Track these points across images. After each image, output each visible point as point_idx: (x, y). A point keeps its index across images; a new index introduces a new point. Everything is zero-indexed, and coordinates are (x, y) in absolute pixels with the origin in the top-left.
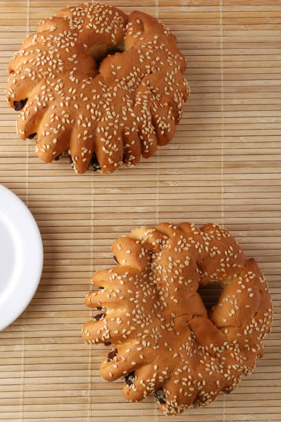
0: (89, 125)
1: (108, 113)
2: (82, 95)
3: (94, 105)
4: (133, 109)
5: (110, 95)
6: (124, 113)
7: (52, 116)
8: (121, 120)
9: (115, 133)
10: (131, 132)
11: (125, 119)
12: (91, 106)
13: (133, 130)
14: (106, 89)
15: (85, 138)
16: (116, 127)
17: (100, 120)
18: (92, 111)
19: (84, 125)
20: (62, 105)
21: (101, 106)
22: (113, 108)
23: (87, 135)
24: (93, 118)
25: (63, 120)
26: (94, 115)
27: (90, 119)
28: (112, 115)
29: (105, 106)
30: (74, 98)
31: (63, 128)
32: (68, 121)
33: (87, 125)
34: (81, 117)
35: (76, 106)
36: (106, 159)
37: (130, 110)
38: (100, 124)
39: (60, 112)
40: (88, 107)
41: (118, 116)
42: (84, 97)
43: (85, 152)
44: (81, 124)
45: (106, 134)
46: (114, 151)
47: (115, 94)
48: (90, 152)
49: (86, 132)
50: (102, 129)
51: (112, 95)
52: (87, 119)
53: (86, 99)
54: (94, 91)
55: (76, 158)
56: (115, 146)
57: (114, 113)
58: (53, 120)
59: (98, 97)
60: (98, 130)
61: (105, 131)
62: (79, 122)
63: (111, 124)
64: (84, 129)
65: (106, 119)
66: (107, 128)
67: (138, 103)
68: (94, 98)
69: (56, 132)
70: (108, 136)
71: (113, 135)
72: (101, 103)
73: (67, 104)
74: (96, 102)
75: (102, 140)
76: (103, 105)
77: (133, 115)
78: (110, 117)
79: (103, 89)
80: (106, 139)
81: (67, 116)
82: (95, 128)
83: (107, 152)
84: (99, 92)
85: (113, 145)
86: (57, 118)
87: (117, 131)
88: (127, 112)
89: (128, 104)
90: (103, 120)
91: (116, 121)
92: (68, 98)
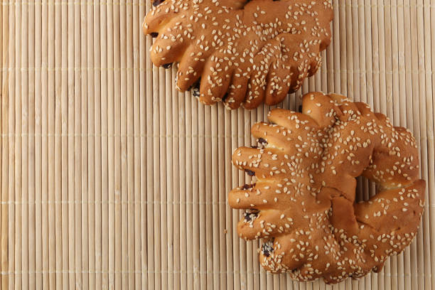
0: (207, 49)
1: (229, 47)
2: (214, 19)
3: (220, 33)
4: (254, 56)
5: (240, 32)
6: (244, 55)
7: (177, 24)
8: (237, 60)
9: (226, 68)
10: (241, 75)
11: (242, 60)
12: (217, 32)
13: (245, 74)
14: (240, 25)
15: (196, 59)
16: (230, 63)
17: (219, 49)
18: (216, 37)
19: (202, 47)
20: (191, 18)
21: (226, 37)
22: (236, 45)
23: (200, 57)
24: (214, 44)
25: (185, 33)
26: (216, 43)
27: (210, 44)
28: (232, 51)
29: (229, 39)
30: (206, 17)
31: (182, 39)
32: (189, 36)
33: (204, 48)
34: (202, 38)
35: (203, 26)
36: (206, 89)
37: (252, 55)
38: (216, 53)
39: (187, 23)
40: (214, 32)
41: (237, 54)
42: (215, 21)
43: (190, 72)
44: (200, 44)
45: (218, 65)
46: (217, 85)
47: (245, 34)
48: (195, 74)
49: (200, 54)
50: (216, 59)
51: (242, 33)
52: (207, 43)
53: (216, 24)
54: (227, 21)
55: (180, 74)
56: (220, 80)
57: (234, 50)
58: (176, 28)
59: (228, 28)
60: (212, 58)
61: (218, 61)
62: (199, 41)
63: (226, 58)
64: (199, 50)
65: (225, 52)
66: (221, 60)
67: (262, 52)
68: (224, 27)
69: (173, 40)
70: (219, 68)
71: (223, 70)
72: (228, 34)
73: (196, 19)
74: (224, 32)
75: (212, 69)
76: (228, 37)
77: (251, 61)
78: (229, 52)
79: (237, 24)
80: (215, 70)
81: (190, 30)
82: (210, 55)
83: (210, 82)
84: (232, 24)
85: (218, 79)
86: (181, 27)
87: (229, 68)
88: (248, 55)
89: (253, 49)
90: (221, 51)
91: (233, 58)
92: (199, 15)
